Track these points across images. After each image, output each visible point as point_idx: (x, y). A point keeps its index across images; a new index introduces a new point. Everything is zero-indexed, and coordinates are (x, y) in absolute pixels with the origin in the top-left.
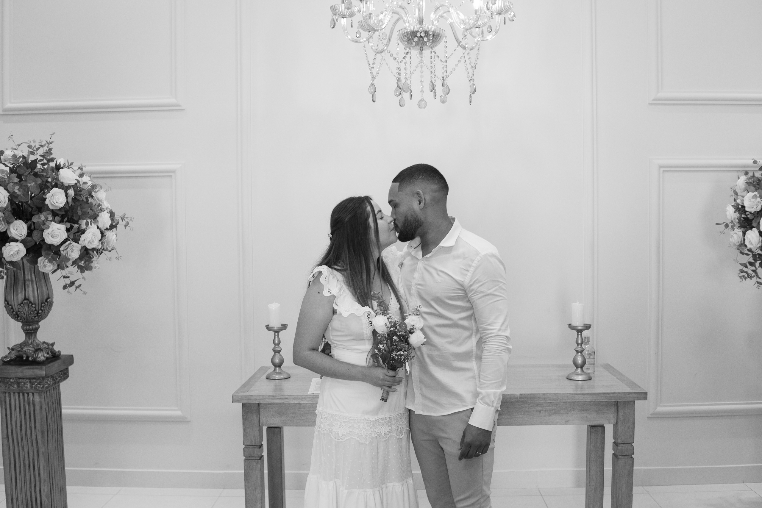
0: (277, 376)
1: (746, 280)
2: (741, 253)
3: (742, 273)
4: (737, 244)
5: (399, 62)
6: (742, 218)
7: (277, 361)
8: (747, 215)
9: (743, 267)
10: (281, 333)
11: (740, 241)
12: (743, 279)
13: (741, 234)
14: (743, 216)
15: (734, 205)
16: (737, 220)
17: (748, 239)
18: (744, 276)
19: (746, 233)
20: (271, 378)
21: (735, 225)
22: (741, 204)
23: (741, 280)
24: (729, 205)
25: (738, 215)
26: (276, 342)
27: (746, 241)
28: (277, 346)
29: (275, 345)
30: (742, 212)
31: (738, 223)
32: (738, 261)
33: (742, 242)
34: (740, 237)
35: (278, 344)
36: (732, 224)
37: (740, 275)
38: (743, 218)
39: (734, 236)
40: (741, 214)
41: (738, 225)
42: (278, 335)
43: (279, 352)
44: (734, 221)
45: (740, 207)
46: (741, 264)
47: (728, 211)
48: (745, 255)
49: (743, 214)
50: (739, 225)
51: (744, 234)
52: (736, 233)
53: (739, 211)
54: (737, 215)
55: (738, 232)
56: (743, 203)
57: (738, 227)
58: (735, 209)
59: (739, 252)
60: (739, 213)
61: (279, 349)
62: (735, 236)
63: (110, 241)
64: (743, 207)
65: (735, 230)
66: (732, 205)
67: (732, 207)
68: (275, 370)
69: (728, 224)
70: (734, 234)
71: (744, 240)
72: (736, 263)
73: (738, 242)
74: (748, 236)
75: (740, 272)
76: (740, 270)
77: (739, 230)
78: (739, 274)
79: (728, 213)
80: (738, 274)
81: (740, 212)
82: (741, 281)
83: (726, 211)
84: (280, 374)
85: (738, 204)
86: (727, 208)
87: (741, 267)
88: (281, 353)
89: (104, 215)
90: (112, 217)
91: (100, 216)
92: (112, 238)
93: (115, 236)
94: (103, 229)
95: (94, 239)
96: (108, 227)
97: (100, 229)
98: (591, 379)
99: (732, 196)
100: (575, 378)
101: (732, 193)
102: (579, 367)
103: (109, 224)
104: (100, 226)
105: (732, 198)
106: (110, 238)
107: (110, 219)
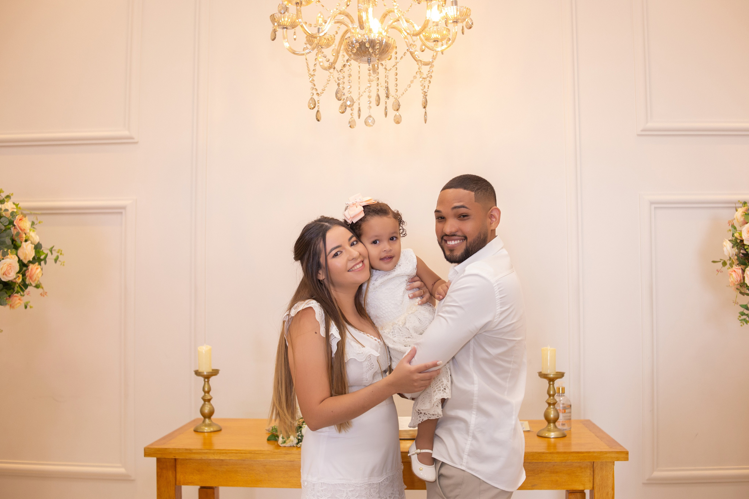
0: (206, 428)
1: (747, 324)
2: (741, 293)
3: (742, 315)
4: (736, 283)
5: (339, 71)
6: (741, 254)
7: (207, 410)
8: (745, 250)
9: (743, 309)
10: (213, 379)
11: (739, 279)
12: (744, 323)
13: (740, 271)
14: (742, 251)
15: (731, 239)
16: (736, 257)
17: (747, 276)
18: (744, 319)
19: (746, 269)
20: (199, 431)
21: (733, 263)
22: (739, 238)
23: (741, 324)
24: (726, 240)
25: (737, 250)
26: (206, 389)
27: (746, 278)
28: (207, 394)
29: (205, 392)
30: (741, 247)
31: (737, 259)
32: (738, 303)
33: (742, 281)
34: (739, 275)
35: (208, 392)
36: (731, 262)
37: (740, 319)
38: (743, 254)
39: (732, 274)
40: (739, 249)
41: (737, 262)
42: (208, 382)
43: (209, 400)
44: (732, 258)
45: (738, 241)
46: (742, 306)
47: (725, 246)
48: (745, 296)
49: (742, 249)
50: (738, 263)
51: (743, 271)
52: (735, 271)
53: (737, 246)
54: (735, 250)
55: (738, 269)
56: (741, 237)
57: (737, 264)
58: (732, 243)
59: (739, 292)
60: (737, 248)
61: (209, 398)
62: (733, 274)
63: (34, 274)
64: (742, 241)
65: (734, 267)
66: (730, 239)
67: (729, 242)
68: (204, 421)
69: (726, 261)
70: (732, 272)
71: (744, 278)
72: (736, 305)
73: (738, 281)
74: (748, 273)
75: (740, 315)
76: (741, 312)
77: (738, 267)
78: (740, 317)
79: (725, 249)
80: (738, 317)
81: (738, 246)
82: (742, 325)
83: (722, 246)
84: (209, 425)
85: (736, 239)
86: (724, 243)
87: (742, 309)
88: (212, 402)
89: (27, 246)
90: (38, 250)
91: (22, 246)
92: (35, 272)
93: (39, 270)
94: (26, 262)
95: (10, 271)
96: (31, 260)
97: (20, 261)
98: (566, 436)
99: (730, 230)
100: (547, 435)
101: (730, 228)
102: (552, 422)
103: (32, 257)
104: (22, 258)
105: (729, 232)
106: (34, 271)
107: (34, 251)
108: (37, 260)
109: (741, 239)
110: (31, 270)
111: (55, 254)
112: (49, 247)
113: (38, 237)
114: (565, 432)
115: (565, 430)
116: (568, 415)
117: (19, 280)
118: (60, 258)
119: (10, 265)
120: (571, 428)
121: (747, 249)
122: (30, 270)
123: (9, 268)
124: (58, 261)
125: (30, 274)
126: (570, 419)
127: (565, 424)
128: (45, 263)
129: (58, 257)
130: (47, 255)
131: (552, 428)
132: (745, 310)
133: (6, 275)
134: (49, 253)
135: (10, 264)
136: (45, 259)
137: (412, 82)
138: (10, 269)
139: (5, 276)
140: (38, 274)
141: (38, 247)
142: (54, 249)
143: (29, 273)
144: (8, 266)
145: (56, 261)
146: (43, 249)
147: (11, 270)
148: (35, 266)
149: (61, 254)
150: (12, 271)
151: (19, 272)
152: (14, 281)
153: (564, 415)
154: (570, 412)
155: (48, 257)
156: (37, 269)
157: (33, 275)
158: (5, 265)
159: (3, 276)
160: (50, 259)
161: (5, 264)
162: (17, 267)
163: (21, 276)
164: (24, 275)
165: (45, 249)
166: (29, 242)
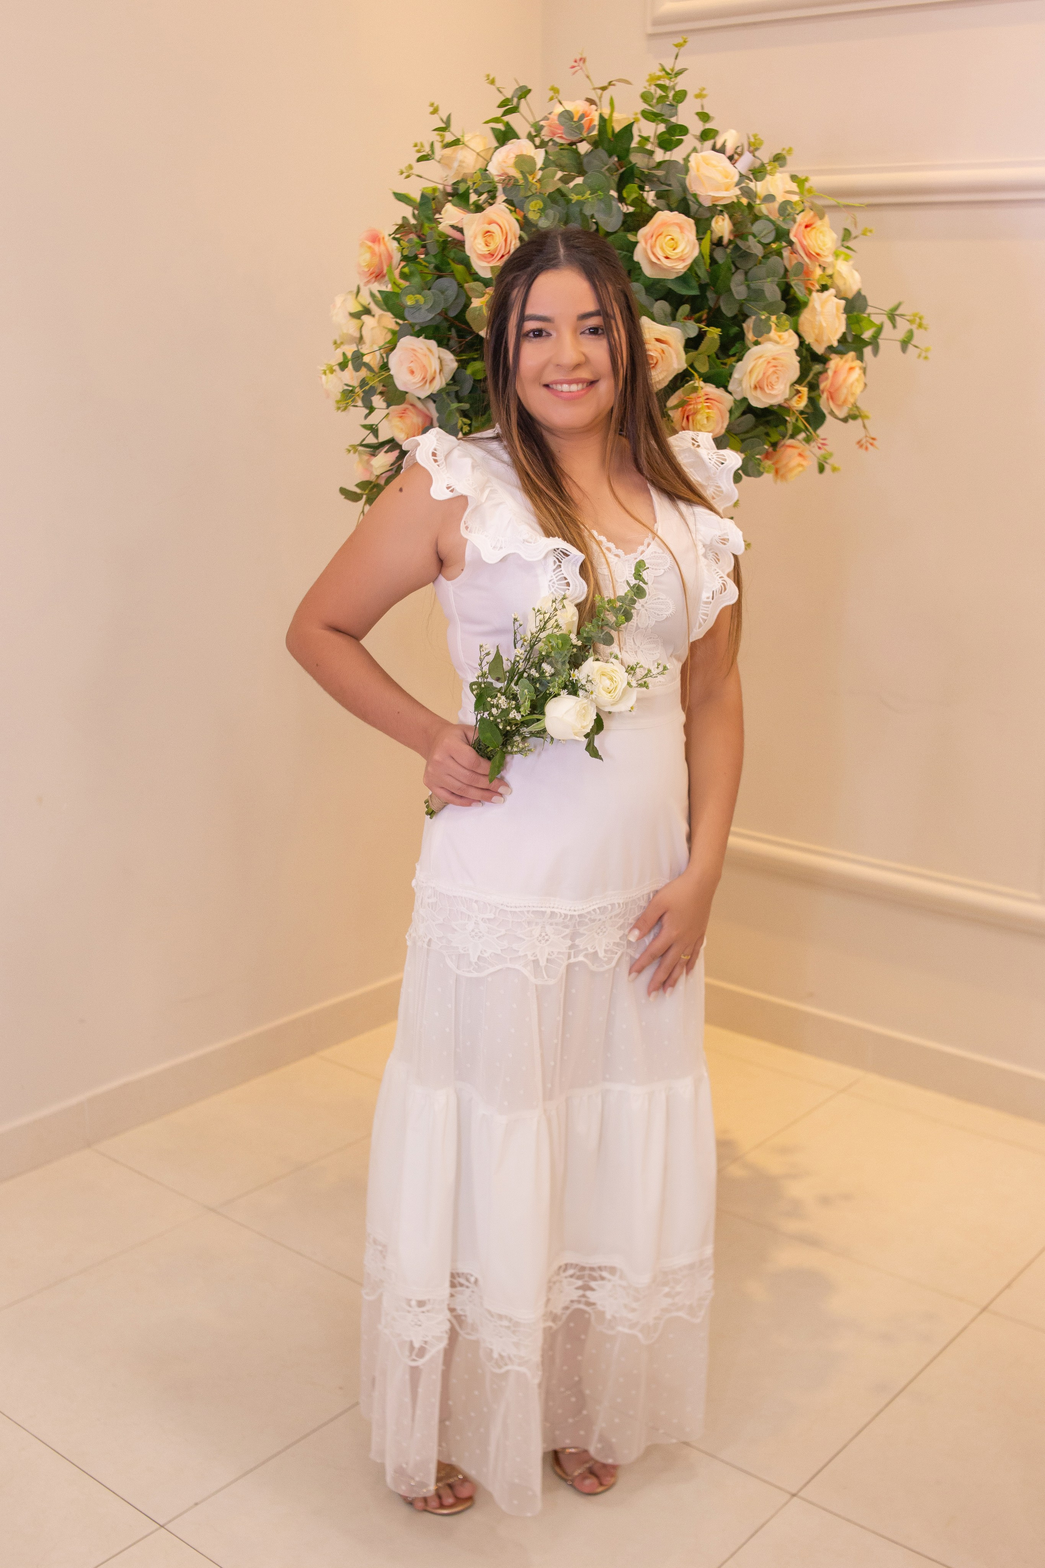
63: (840, 385)
89: (823, 303)
90: (852, 313)
91: (810, 305)
92: (845, 380)
93: (857, 373)
94: (820, 350)
95: (773, 379)
96: (835, 344)
97: (807, 349)
103: (839, 335)
104: (809, 340)
106: (841, 377)
107: (843, 318)
108: (850, 343)
110: (835, 372)
111: (903, 326)
112: (888, 307)
113: (857, 275)
117: (801, 403)
118: (919, 337)
119: (774, 363)
122: (830, 373)
123: (771, 370)
124: (909, 347)
125: (832, 384)
128: (876, 352)
129: (910, 335)
130: (879, 330)
133: (762, 389)
134: (888, 325)
135: (776, 358)
136: (874, 342)
138: (775, 372)
139: (759, 392)
140: (852, 384)
141: (854, 307)
142: (900, 311)
143: (829, 381)
144: (769, 362)
145: (904, 345)
146: (869, 310)
147: (776, 375)
148: (846, 361)
149: (920, 326)
150: (778, 378)
151: (799, 381)
152: (786, 405)
155: (883, 335)
156: (851, 369)
157: (838, 389)
158: (761, 360)
159: (754, 393)
160: (890, 338)
161: (760, 357)
162: (797, 367)
163: (804, 390)
164: (813, 387)
165: (876, 314)
166: (832, 291)
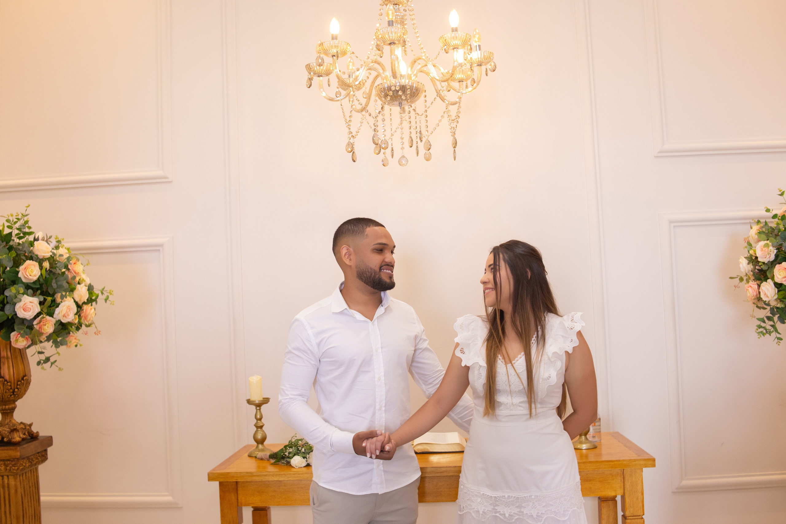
1: (764, 336)
2: (757, 307)
3: (759, 328)
4: (753, 298)
6: (756, 270)
8: (760, 266)
9: (760, 322)
11: (755, 294)
12: (762, 335)
13: (756, 286)
14: (757, 267)
15: (747, 256)
16: (752, 273)
17: (763, 291)
18: (762, 332)
19: (761, 285)
20: (253, 456)
21: (749, 279)
22: (754, 255)
23: (759, 336)
24: (742, 257)
25: (752, 267)
26: (258, 417)
27: (761, 293)
28: (259, 422)
29: (257, 420)
30: (756, 264)
31: (753, 275)
32: (755, 316)
33: (758, 296)
34: (755, 290)
35: (260, 420)
36: (747, 277)
37: (757, 331)
38: (758, 270)
39: (748, 290)
40: (755, 266)
41: (752, 278)
42: (260, 410)
43: (261, 427)
44: (748, 274)
45: (754, 258)
46: (758, 319)
47: (741, 263)
48: (762, 309)
49: (757, 265)
50: (754, 278)
51: (759, 286)
52: (751, 286)
53: (752, 262)
54: (751, 267)
55: (753, 284)
56: (755, 254)
57: (753, 280)
58: (748, 260)
59: (755, 307)
60: (753, 265)
61: (261, 425)
62: (750, 289)
64: (757, 258)
65: (750, 282)
66: (745, 256)
67: (744, 259)
68: (257, 447)
69: (743, 277)
70: (748, 287)
71: (759, 293)
72: (753, 318)
73: (754, 296)
74: (763, 288)
75: (757, 328)
76: (758, 325)
77: (754, 283)
78: (757, 329)
79: (741, 266)
80: (756, 330)
81: (754, 263)
82: (759, 338)
83: (738, 263)
84: (262, 450)
85: (751, 256)
86: (740, 260)
87: (759, 323)
89: (81, 289)
90: (90, 291)
91: (77, 289)
92: (90, 312)
93: (93, 310)
94: (80, 303)
96: (86, 301)
97: (76, 303)
98: (597, 447)
99: (746, 247)
100: (579, 447)
101: (746, 244)
102: (583, 434)
103: (86, 298)
104: (77, 300)
105: (745, 248)
106: (88, 312)
107: (88, 292)
108: (90, 301)
109: (756, 256)
110: (86, 310)
111: (106, 295)
112: (100, 288)
113: (89, 279)
114: (596, 444)
115: (596, 441)
116: (598, 427)
117: (75, 321)
118: (111, 298)
120: (601, 440)
121: (762, 265)
122: (84, 310)
124: (108, 301)
126: (600, 432)
127: (595, 436)
128: (96, 303)
129: (108, 297)
130: (98, 296)
131: (584, 441)
132: (762, 322)
133: (65, 317)
134: (100, 294)
135: (69, 306)
136: (96, 300)
137: (440, 121)
140: (92, 314)
141: (90, 288)
142: (105, 289)
143: (84, 314)
145: (106, 300)
146: (95, 289)
147: (70, 312)
148: (89, 307)
149: (110, 294)
151: (76, 314)
152: (72, 322)
153: (595, 428)
154: (600, 425)
155: (99, 298)
156: (91, 309)
157: (87, 316)
158: (64, 307)
159: (62, 318)
162: (75, 309)
163: (77, 317)
164: (79, 316)
165: (97, 291)
166: (83, 285)
